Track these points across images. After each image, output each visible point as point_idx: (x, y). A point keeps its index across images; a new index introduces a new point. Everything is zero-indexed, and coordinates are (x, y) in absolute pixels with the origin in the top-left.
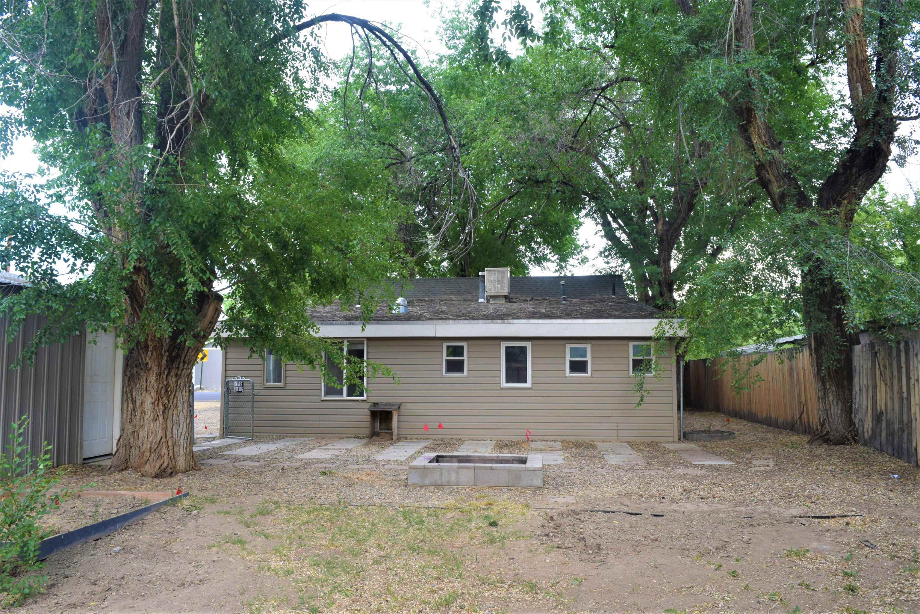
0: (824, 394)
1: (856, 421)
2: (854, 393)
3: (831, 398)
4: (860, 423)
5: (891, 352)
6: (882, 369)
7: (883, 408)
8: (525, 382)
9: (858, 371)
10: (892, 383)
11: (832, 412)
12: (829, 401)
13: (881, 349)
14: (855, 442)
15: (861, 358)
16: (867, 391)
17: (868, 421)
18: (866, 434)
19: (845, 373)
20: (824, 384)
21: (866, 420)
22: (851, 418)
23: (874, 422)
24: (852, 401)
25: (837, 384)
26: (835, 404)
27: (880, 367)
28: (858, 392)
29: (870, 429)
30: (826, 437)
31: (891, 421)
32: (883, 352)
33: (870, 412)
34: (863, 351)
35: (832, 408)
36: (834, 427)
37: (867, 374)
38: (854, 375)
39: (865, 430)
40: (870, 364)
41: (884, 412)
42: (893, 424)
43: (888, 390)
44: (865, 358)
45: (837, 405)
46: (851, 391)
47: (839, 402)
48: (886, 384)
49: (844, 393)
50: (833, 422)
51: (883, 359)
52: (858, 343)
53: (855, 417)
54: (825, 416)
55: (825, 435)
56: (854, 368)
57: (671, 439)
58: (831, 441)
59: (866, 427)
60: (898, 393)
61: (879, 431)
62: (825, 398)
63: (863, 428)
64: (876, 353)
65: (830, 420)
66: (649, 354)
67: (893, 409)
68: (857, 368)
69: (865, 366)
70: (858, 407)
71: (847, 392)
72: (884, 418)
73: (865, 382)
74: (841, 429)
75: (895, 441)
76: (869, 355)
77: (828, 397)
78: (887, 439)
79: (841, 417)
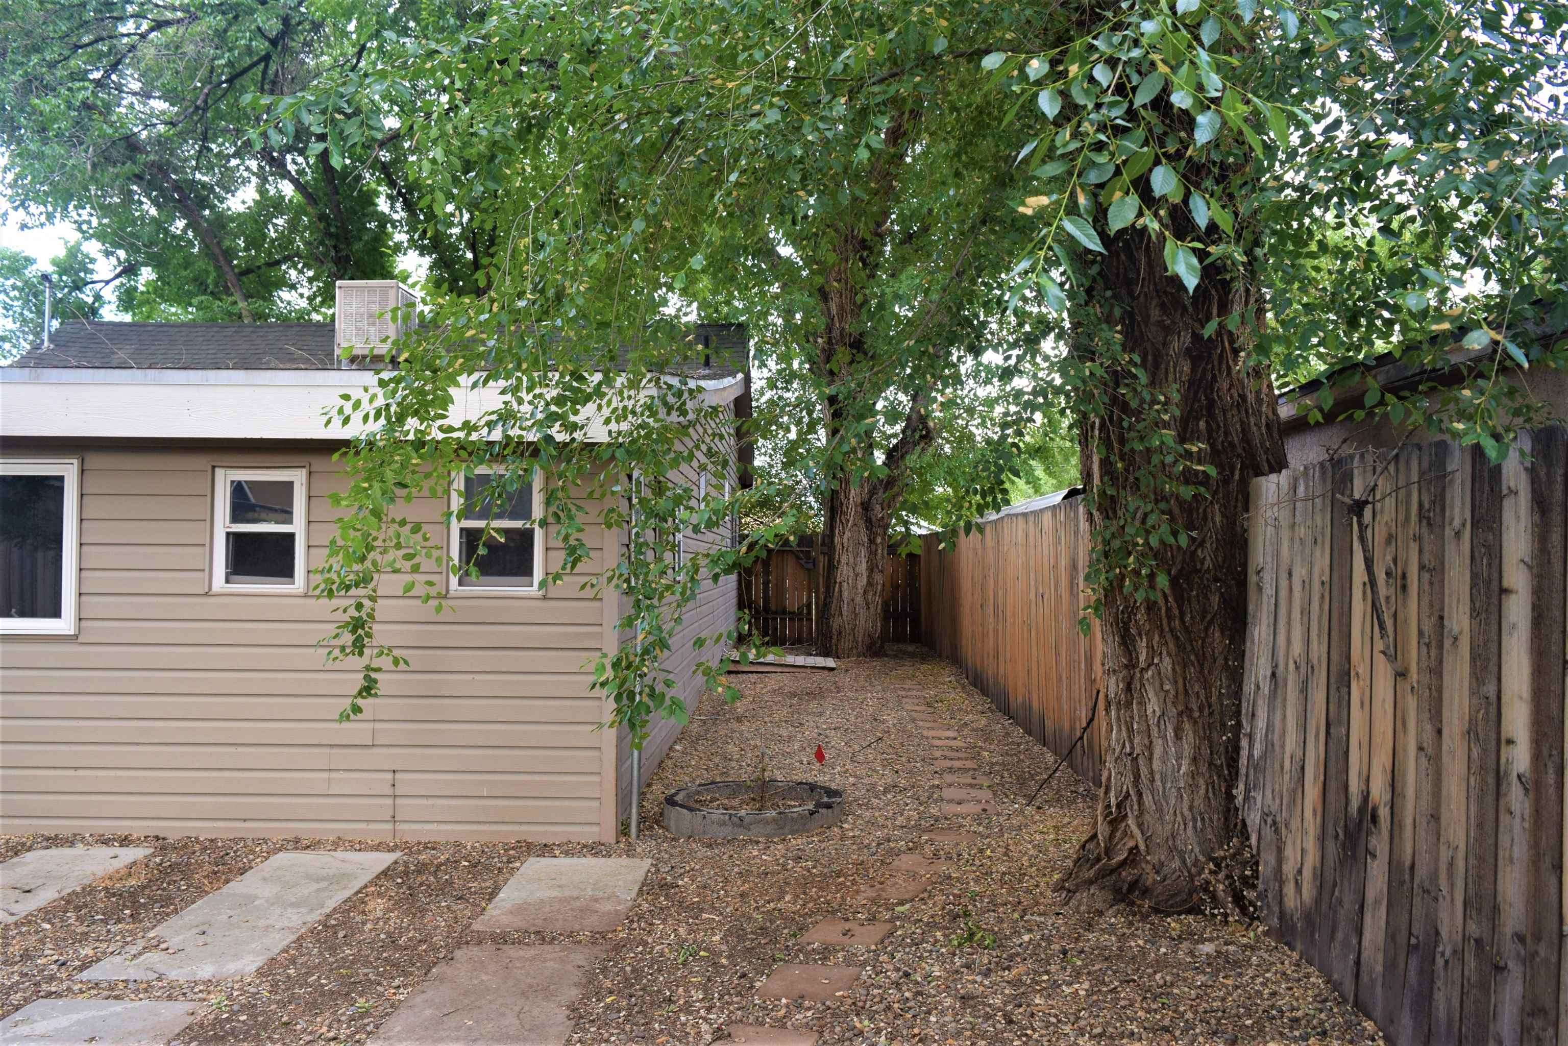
0: (1129, 688)
1: (1253, 819)
2: (1248, 688)
3: (1153, 706)
4: (1268, 832)
5: (1440, 501)
6: (1383, 590)
7: (1379, 791)
8: (56, 612)
9: (1269, 590)
10: (1436, 671)
11: (1156, 764)
12: (1144, 716)
13: (1384, 485)
14: (1243, 910)
15: (1285, 534)
16: (1304, 690)
17: (1304, 832)
18: (1290, 890)
19: (1215, 600)
20: (1127, 642)
21: (1295, 824)
22: (1230, 797)
23: (1332, 848)
24: (1239, 725)
25: (1180, 647)
26: (1170, 733)
27: (1372, 581)
28: (1266, 689)
29: (1307, 873)
30: (1128, 875)
31: (1422, 872)
32: (1390, 503)
33: (1312, 792)
34: (1294, 500)
35: (1158, 751)
36: (1161, 832)
37: (1306, 612)
38: (1251, 608)
39: (1289, 868)
40: (1322, 561)
41: (1384, 813)
42: (1431, 894)
43: (1411, 703)
44: (1302, 531)
45: (1178, 737)
46: (1236, 676)
47: (1187, 726)
48: (1401, 674)
49: (1207, 686)
50: (1159, 810)
51: (1390, 539)
52: (1279, 464)
53: (1247, 798)
54: (1129, 780)
55: (1123, 863)
56: (1252, 578)
57: (590, 834)
58: (1146, 892)
59: (1291, 854)
60: (1471, 733)
61: (1349, 901)
62: (1129, 704)
63: (1280, 861)
64: (1358, 507)
65: (1147, 799)
66: (522, 509)
67: (1435, 817)
68: (1268, 577)
69: (1300, 572)
70: (1264, 756)
71: (1220, 683)
72: (1380, 843)
73: (1297, 648)
74: (1190, 842)
75: (1440, 998)
76: (1323, 520)
77: (1142, 703)
78: (1390, 966)
79: (1193, 788)
